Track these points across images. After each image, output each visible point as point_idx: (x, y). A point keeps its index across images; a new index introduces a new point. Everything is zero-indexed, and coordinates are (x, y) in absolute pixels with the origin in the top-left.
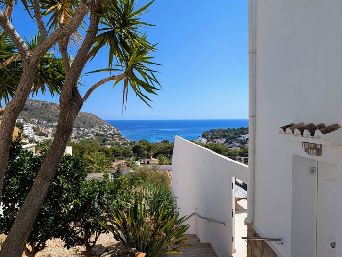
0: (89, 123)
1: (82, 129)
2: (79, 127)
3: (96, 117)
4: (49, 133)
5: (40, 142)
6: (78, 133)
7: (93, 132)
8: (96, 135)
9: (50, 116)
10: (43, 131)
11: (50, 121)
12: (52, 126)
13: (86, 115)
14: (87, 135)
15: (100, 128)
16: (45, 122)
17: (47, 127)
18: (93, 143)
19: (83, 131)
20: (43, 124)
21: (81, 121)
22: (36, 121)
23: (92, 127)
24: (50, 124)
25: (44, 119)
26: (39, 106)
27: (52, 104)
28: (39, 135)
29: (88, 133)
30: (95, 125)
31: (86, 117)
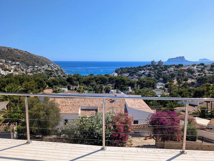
0: (41, 63)
1: (36, 66)
2: (34, 65)
3: (46, 59)
4: (11, 69)
5: (4, 75)
6: (33, 69)
7: (44, 69)
8: (46, 71)
9: (14, 58)
10: (7, 68)
11: (13, 61)
12: (15, 64)
13: (39, 57)
14: (40, 70)
15: (48, 66)
16: (10, 62)
17: (12, 65)
18: (43, 76)
19: (37, 68)
20: (9, 63)
21: (35, 61)
22: (4, 61)
23: (43, 65)
24: (14, 63)
25: (9, 60)
26: (5, 51)
27: (15, 49)
28: (4, 70)
29: (40, 69)
30: (45, 64)
31: (39, 59)
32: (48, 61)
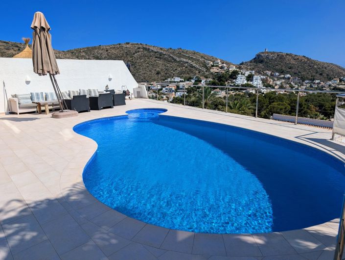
0: (328, 75)
1: (317, 81)
2: (314, 80)
3: (339, 67)
4: (276, 85)
5: (265, 93)
6: (311, 86)
7: (330, 85)
8: (333, 89)
9: (284, 68)
10: (271, 83)
11: (282, 72)
12: (284, 78)
13: (326, 65)
14: (321, 89)
15: (341, 81)
16: (277, 74)
17: (279, 79)
18: (323, 97)
19: (317, 83)
20: (275, 76)
21: (317, 73)
22: (269, 73)
23: (330, 79)
24: (282, 76)
25: (277, 71)
26: (274, 58)
27: (287, 54)
28: (267, 87)
29: (323, 87)
30: (335, 78)
31: (326, 68)
32: (342, 71)
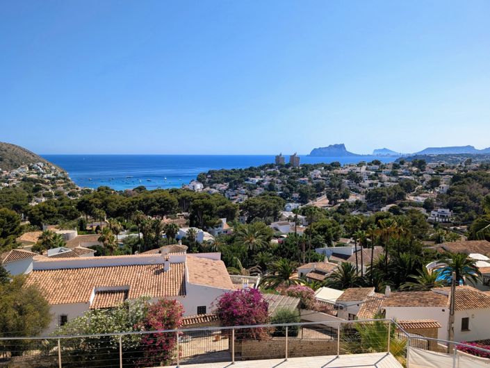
0: (11, 161)
3: (24, 150)
7: (17, 175)
8: (23, 180)
13: (5, 147)
14: (6, 179)
15: (30, 168)
18: (14, 194)
23: (16, 167)
29: (7, 177)
30: (22, 164)
31: (6, 151)
32: (28, 155)
